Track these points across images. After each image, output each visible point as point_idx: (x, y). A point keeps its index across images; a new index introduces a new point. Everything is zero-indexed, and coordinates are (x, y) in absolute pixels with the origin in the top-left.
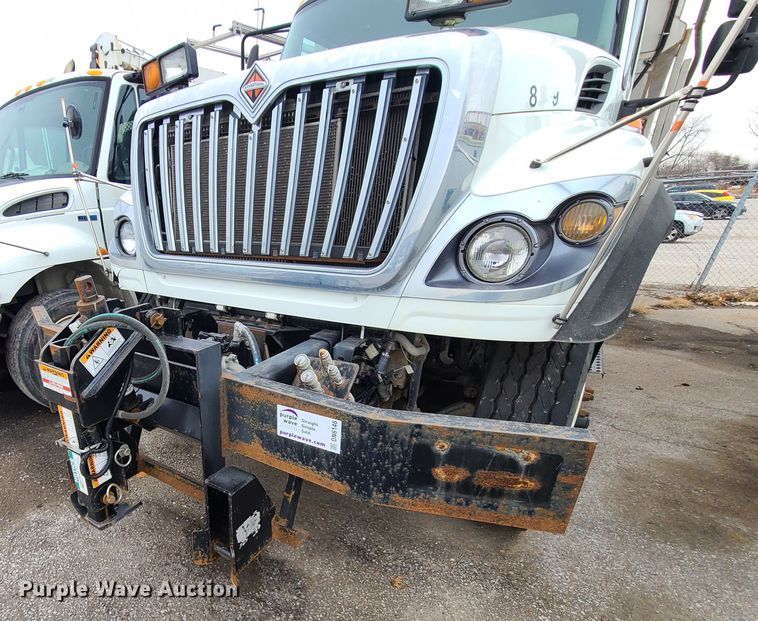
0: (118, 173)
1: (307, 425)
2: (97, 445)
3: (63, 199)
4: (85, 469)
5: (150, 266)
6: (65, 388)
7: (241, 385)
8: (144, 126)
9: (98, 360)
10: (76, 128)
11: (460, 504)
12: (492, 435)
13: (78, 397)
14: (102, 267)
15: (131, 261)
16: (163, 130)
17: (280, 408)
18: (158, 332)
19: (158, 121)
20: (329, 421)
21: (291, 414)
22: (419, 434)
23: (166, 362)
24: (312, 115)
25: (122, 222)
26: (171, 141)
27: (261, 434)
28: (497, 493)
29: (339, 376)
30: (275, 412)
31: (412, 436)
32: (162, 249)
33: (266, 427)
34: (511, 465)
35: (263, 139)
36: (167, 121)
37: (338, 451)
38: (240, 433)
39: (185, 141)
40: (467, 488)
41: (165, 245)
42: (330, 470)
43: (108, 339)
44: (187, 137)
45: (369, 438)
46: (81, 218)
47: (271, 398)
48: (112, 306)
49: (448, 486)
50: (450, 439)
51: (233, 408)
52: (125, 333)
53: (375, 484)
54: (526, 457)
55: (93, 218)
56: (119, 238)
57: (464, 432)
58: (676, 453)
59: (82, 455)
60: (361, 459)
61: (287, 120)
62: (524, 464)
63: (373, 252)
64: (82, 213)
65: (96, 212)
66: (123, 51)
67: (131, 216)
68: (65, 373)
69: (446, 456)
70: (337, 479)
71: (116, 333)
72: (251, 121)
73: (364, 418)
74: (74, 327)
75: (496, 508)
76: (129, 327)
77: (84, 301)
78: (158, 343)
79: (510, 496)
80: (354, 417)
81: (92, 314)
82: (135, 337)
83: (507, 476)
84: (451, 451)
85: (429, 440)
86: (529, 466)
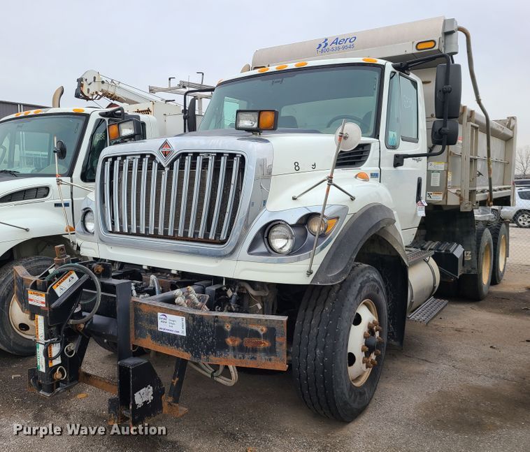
0: (87, 176)
1: (171, 322)
2: (56, 339)
3: (44, 191)
4: (46, 353)
5: (102, 241)
6: (42, 303)
7: (141, 303)
8: (106, 159)
9: (63, 288)
10: (62, 153)
11: (240, 358)
12: (247, 319)
13: (49, 307)
14: (69, 240)
15: (90, 237)
16: (117, 163)
17: (159, 314)
18: (98, 276)
19: (115, 158)
20: (180, 318)
21: (164, 317)
22: (217, 321)
23: (100, 293)
24: (193, 166)
25: (87, 211)
26: (121, 169)
27: (151, 332)
28: (255, 350)
29: (197, 301)
30: (157, 317)
31: (214, 322)
32: (111, 230)
33: (153, 327)
34: (256, 334)
35: (170, 174)
36: (119, 158)
37: (185, 335)
38: (140, 333)
39: (129, 170)
40: (241, 349)
41: (113, 228)
42: (182, 347)
43: (69, 277)
44: (130, 168)
45: (196, 325)
46: (57, 205)
47: (155, 309)
48: (74, 261)
49: (234, 348)
50: (230, 322)
51: (137, 318)
52: (79, 274)
53: (202, 351)
54: (262, 330)
55: (67, 205)
56: (84, 222)
57: (236, 318)
58: (488, 383)
59: (46, 343)
60: (194, 337)
61: (182, 167)
62: (262, 333)
63: (223, 237)
64: (58, 201)
65: (69, 200)
66: (103, 82)
67: (93, 208)
68: (44, 294)
69: (230, 332)
70: (185, 351)
71: (74, 275)
72: (164, 166)
73: (194, 314)
74: (51, 271)
75: (255, 359)
76: (81, 271)
77: (59, 258)
78: (97, 280)
79: (260, 351)
80: (190, 314)
81: (62, 264)
82: (85, 277)
83: (256, 340)
84: (232, 329)
85: (222, 324)
86: (264, 334)
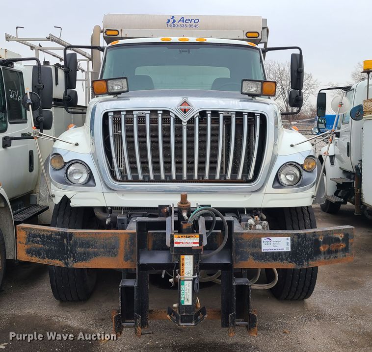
1: (276, 243)
6: (195, 243)
7: (243, 234)
8: (106, 113)
11: (328, 259)
12: (332, 230)
17: (263, 239)
20: (285, 238)
21: (268, 240)
22: (315, 235)
27: (253, 254)
28: (337, 251)
30: (260, 242)
31: (313, 236)
33: (256, 250)
34: (337, 240)
37: (290, 250)
38: (241, 257)
40: (329, 252)
42: (286, 260)
45: (301, 241)
47: (258, 236)
49: (324, 253)
50: (323, 235)
51: (238, 246)
53: (304, 259)
54: (340, 236)
57: (326, 231)
60: (299, 250)
62: (341, 239)
63: (251, 176)
68: (197, 235)
69: (323, 241)
70: (290, 262)
73: (299, 233)
79: (340, 251)
80: (295, 234)
83: (338, 244)
84: (324, 239)
85: (317, 237)
86: (342, 239)
